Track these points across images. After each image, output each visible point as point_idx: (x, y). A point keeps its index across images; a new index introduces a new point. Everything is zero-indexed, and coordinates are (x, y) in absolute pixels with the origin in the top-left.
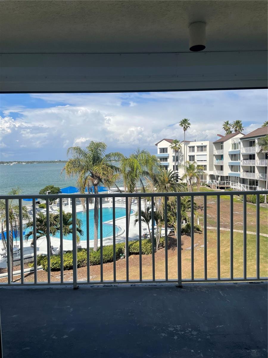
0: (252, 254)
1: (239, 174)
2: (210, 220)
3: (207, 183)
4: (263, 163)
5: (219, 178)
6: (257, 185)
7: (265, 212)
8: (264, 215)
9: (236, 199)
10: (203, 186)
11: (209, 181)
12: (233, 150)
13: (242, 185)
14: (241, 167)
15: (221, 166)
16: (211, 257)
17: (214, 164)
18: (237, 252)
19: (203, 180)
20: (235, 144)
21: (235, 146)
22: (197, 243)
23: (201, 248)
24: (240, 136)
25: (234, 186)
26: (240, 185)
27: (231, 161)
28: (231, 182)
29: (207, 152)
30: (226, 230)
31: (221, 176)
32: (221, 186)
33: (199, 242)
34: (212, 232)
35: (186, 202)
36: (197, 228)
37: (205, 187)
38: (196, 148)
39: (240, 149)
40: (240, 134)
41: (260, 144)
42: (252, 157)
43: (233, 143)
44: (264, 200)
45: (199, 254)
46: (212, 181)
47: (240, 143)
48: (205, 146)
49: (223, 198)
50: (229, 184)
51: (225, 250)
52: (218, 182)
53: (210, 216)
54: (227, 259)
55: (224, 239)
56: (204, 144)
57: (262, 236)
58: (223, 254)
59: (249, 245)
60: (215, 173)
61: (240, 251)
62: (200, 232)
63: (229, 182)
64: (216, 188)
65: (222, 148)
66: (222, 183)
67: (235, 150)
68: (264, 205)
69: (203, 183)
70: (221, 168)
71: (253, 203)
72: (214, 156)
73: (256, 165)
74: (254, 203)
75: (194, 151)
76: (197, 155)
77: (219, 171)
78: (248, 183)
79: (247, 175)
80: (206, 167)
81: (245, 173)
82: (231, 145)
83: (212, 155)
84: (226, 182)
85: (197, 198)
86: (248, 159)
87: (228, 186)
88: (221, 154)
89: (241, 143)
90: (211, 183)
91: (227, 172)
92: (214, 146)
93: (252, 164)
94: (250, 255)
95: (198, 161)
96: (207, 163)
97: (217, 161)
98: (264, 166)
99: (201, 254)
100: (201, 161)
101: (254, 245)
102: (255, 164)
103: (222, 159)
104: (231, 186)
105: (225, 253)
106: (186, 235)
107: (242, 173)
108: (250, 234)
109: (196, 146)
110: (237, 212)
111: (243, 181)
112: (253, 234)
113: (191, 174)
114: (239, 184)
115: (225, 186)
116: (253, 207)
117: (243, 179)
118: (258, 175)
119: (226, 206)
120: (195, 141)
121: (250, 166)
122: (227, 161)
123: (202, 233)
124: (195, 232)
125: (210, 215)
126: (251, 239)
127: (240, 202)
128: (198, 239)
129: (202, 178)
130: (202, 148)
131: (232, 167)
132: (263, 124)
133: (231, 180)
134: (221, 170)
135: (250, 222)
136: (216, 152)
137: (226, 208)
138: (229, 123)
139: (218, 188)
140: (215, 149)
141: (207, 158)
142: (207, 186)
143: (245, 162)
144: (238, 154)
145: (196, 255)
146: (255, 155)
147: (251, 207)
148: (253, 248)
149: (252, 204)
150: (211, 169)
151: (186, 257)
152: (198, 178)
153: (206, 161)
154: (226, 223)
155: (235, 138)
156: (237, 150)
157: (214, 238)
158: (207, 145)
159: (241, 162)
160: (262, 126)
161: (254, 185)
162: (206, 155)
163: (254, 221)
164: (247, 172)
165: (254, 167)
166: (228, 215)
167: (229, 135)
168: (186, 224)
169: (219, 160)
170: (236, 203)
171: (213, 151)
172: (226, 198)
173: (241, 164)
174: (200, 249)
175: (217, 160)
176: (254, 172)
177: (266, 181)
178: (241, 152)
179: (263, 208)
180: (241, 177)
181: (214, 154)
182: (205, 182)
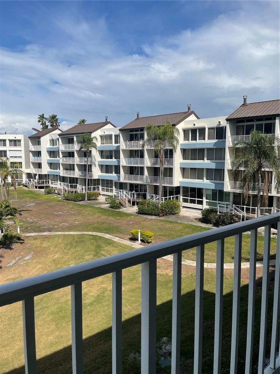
0: (81, 255)
1: (59, 173)
2: (31, 225)
3: (24, 182)
4: (82, 161)
5: (37, 177)
6: (77, 183)
7: (87, 209)
8: (87, 212)
9: (58, 199)
10: (18, 186)
11: (26, 180)
12: (52, 147)
13: (62, 183)
14: (60, 165)
15: (39, 163)
16: (39, 270)
17: (31, 161)
18: (67, 257)
19: (19, 180)
20: (53, 140)
21: (53, 142)
22: (20, 256)
23: (25, 260)
24: (57, 132)
25: (55, 184)
26: (60, 184)
27: (49, 158)
28: (50, 181)
29: (22, 147)
30: (51, 234)
31: (39, 175)
32: (39, 185)
33: (21, 254)
34: (36, 239)
35: (3, 208)
36: (18, 237)
37: (22, 187)
38: (7, 142)
39: (59, 145)
40: (58, 130)
41: (79, 142)
42: (71, 155)
43: (51, 139)
44: (85, 197)
45: (23, 269)
46: (30, 180)
47: (58, 139)
48: (20, 141)
49: (43, 198)
50: (48, 183)
51: (53, 257)
52: (36, 181)
53: (31, 221)
54: (57, 267)
55: (51, 245)
56: (17, 138)
57: (88, 234)
58: (52, 263)
59: (77, 247)
60: (32, 171)
61: (69, 255)
62: (22, 241)
63: (48, 181)
64: (35, 188)
65: (39, 143)
66: (41, 182)
67: (53, 147)
68: (85, 202)
69: (19, 183)
70: (39, 166)
71: (74, 201)
72: (31, 153)
73: (76, 163)
74: (76, 201)
75: (6, 146)
76: (9, 151)
77: (37, 169)
78: (68, 182)
79: (67, 173)
80: (21, 164)
81: (65, 171)
82: (49, 141)
83: (27, 151)
84: (45, 180)
85: (13, 200)
86: (67, 157)
87: (47, 185)
88: (39, 150)
89: (60, 140)
90: (28, 182)
91: (46, 170)
92: (29, 140)
93: (72, 162)
94: (80, 257)
95: (10, 157)
96: (23, 160)
97: (34, 158)
98: (83, 164)
99: (26, 268)
100: (15, 157)
101: (82, 246)
102: (74, 162)
103: (40, 156)
104: (51, 185)
105: (54, 261)
106: (4, 248)
107: (62, 171)
108: (76, 235)
109: (8, 140)
110: (60, 213)
111: (63, 179)
112: (79, 234)
113: (5, 173)
114: (59, 182)
115: (45, 185)
116: (75, 206)
117: (63, 177)
118: (78, 173)
119: (48, 207)
120: (6, 134)
121: (70, 164)
122: (45, 158)
123: (24, 242)
124: (16, 243)
125: (31, 219)
126: (78, 240)
127: (62, 201)
128: (20, 251)
129: (17, 177)
130: (15, 142)
131: (51, 165)
132: (78, 122)
133: (50, 178)
134: (39, 168)
135: (74, 221)
136: (32, 148)
137: (47, 209)
138: (45, 116)
139: (36, 188)
140: (30, 144)
141: (22, 154)
142: (24, 186)
143: (64, 159)
144: (57, 151)
145: (21, 271)
146: (74, 152)
147: (74, 206)
148: (82, 249)
149: (74, 203)
150: (28, 166)
151: (7, 277)
152: (12, 178)
153: (21, 157)
154: (50, 226)
155: (52, 134)
156: (55, 146)
157: (39, 246)
158: (21, 140)
159: (61, 159)
160: (78, 124)
161: (74, 183)
162: (21, 151)
163: (78, 220)
164: (67, 169)
165: (74, 165)
166: (50, 217)
167: (46, 130)
168: (2, 234)
169: (36, 157)
170: (58, 203)
171: (28, 147)
172: (47, 198)
173: (61, 162)
174: (25, 262)
175: (34, 156)
176: (74, 170)
177: (85, 179)
178: (60, 149)
179: (85, 205)
180: (61, 175)
181: (30, 150)
182: (21, 181)
